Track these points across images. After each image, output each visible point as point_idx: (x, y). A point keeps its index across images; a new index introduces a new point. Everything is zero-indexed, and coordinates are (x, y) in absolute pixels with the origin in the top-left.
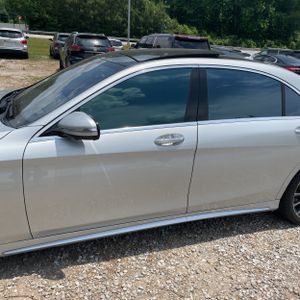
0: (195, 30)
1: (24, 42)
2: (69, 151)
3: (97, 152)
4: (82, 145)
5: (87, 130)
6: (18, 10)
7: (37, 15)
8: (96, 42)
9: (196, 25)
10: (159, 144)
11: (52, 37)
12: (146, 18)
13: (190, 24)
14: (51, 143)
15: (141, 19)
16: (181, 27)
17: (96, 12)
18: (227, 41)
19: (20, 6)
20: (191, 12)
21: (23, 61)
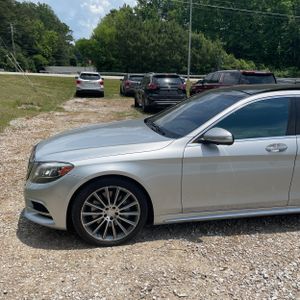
0: (253, 64)
1: (102, 83)
3: (227, 154)
5: (224, 138)
7: (104, 58)
8: (167, 80)
9: (253, 59)
10: (269, 151)
12: (203, 55)
13: (247, 58)
15: (198, 56)
16: (238, 62)
17: (157, 53)
18: (286, 73)
19: (90, 52)
20: (248, 47)
21: (101, 99)
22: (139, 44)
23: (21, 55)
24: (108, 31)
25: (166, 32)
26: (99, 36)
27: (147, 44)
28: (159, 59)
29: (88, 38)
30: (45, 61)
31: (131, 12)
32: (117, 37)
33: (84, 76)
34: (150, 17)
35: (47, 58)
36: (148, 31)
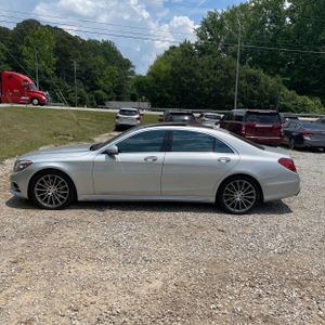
1: (138, 119)
2: (110, 160)
4: (114, 158)
6: (144, 91)
7: (158, 94)
10: (146, 160)
11: (162, 113)
12: (261, 91)
14: (104, 156)
16: (300, 98)
17: (211, 89)
22: (193, 80)
23: (82, 90)
24: (164, 67)
25: (222, 68)
26: (155, 72)
27: (202, 80)
28: (213, 95)
29: (145, 74)
30: (105, 96)
31: (191, 48)
32: (172, 73)
33: (123, 112)
34: (210, 53)
35: (108, 93)
36: (203, 67)
